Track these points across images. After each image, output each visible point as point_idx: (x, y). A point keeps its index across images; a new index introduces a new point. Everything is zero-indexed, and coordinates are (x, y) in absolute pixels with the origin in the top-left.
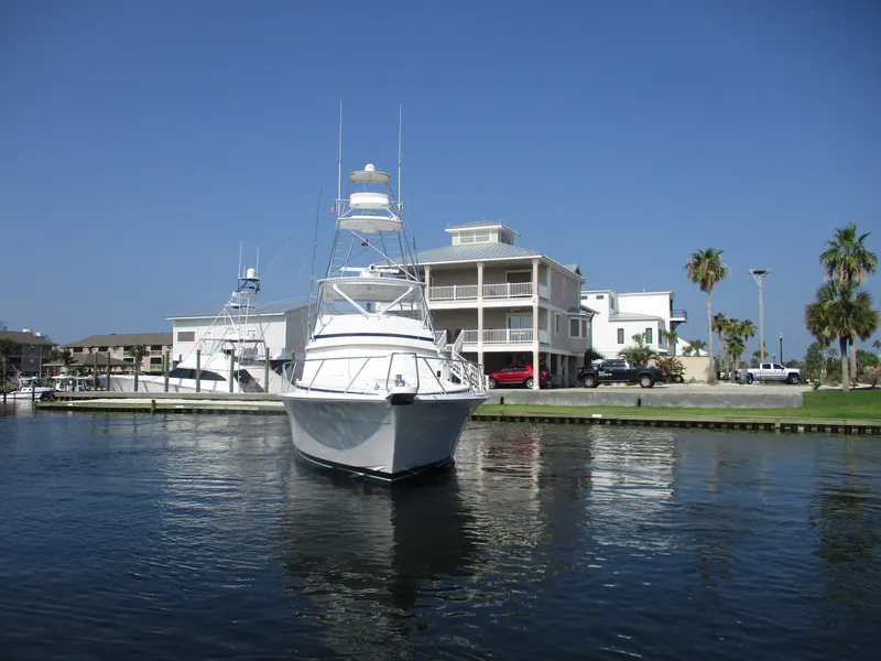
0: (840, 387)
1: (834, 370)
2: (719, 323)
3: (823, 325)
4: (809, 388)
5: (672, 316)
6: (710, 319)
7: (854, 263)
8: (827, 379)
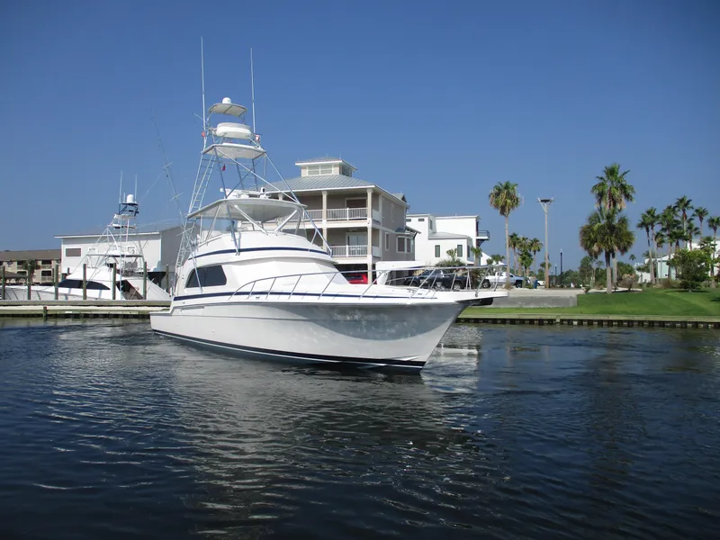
0: (605, 290)
1: (600, 277)
2: (514, 240)
3: (593, 242)
4: (581, 291)
5: (478, 235)
6: (507, 237)
7: (618, 193)
8: (595, 284)
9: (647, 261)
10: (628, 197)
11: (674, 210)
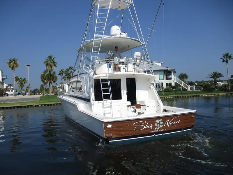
0: (49, 95)
1: (47, 90)
2: (17, 79)
3: (45, 80)
4: (41, 95)
5: (2, 77)
6: (14, 78)
7: (52, 64)
8: (46, 93)
9: (61, 85)
10: (55, 65)
11: (68, 70)
